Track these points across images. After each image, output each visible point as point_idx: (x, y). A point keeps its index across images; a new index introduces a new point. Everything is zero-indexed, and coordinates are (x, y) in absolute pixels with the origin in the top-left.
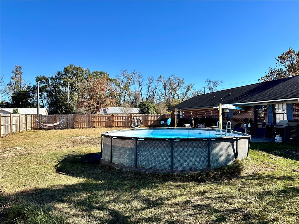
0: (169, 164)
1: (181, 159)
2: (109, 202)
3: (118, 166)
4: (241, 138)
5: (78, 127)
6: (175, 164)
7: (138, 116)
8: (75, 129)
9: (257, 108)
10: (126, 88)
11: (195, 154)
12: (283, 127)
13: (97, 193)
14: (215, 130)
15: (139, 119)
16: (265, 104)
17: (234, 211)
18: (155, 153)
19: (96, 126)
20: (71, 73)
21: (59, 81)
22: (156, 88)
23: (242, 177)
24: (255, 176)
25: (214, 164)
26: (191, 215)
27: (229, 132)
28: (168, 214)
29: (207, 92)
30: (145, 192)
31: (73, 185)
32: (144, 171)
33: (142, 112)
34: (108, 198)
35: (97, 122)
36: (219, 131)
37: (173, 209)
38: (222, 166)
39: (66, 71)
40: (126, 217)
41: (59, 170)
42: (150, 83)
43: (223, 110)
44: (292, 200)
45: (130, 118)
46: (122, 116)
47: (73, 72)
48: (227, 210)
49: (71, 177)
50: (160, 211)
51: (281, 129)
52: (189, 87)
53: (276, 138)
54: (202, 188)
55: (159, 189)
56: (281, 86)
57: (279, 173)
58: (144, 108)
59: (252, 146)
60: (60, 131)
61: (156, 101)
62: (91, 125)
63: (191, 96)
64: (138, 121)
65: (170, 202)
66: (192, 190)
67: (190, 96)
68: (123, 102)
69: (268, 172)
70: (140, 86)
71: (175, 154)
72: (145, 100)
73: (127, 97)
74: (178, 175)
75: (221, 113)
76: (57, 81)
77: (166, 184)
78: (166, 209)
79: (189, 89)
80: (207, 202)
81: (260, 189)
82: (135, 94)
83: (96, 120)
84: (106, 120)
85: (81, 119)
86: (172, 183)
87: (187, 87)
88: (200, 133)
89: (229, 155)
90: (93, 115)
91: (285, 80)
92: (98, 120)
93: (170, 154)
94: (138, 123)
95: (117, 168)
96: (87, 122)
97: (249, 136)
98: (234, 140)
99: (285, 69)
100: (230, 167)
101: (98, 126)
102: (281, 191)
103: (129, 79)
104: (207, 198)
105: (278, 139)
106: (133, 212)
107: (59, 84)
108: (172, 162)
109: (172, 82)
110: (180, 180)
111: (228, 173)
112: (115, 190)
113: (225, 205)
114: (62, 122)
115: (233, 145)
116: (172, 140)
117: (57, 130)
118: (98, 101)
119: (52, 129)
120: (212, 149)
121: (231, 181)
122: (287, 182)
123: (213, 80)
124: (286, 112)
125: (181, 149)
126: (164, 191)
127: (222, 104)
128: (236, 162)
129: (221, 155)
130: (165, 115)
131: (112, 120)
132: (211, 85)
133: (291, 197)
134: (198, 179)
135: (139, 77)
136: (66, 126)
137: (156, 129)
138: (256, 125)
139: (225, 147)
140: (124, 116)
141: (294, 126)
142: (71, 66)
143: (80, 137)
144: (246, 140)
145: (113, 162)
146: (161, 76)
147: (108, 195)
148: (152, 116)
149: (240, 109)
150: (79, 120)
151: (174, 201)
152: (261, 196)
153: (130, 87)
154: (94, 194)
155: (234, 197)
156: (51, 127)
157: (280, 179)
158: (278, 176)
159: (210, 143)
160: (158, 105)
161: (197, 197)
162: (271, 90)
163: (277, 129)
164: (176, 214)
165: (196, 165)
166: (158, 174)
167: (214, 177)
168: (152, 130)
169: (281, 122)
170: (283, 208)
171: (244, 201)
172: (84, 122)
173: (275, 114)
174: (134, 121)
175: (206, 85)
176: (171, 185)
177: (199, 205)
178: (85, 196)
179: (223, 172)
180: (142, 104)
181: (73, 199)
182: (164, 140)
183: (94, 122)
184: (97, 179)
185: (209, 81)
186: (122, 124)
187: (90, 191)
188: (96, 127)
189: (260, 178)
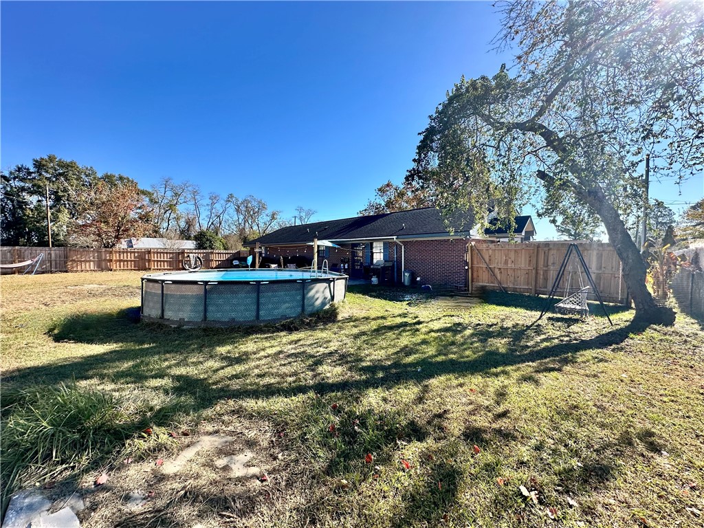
0: (254, 314)
1: (270, 306)
2: (169, 367)
3: (173, 322)
4: (338, 279)
5: (75, 269)
6: (262, 313)
7: (195, 253)
8: (70, 274)
9: (355, 245)
10: (171, 207)
11: (287, 298)
12: (379, 267)
13: (147, 359)
14: (310, 272)
15: (198, 258)
16: (363, 242)
17: (331, 354)
18: (235, 301)
19: (115, 268)
20: (50, 171)
21: (22, 184)
22: (224, 212)
23: (339, 321)
24: (350, 319)
25: (309, 309)
26: (284, 365)
27: (325, 272)
28: (257, 368)
29: (298, 223)
30: (222, 350)
31: (97, 355)
32: (218, 326)
33: (200, 246)
34: (167, 363)
35: (116, 261)
36: (314, 272)
37: (263, 362)
38: (317, 311)
39: (39, 166)
40: (201, 380)
41: (58, 339)
42: (213, 204)
43: (318, 246)
44: (383, 337)
45: (180, 256)
46: (167, 253)
47: (56, 171)
48: (324, 354)
49: (90, 345)
50: (247, 367)
51: (378, 269)
52: (273, 215)
53: (372, 279)
54: (294, 336)
55: (242, 344)
56: (379, 222)
57: (373, 314)
58: (202, 241)
59: (350, 289)
60: (32, 277)
61: (224, 231)
62: (103, 266)
63: (277, 228)
64: (196, 261)
65: (258, 356)
66: (284, 340)
67: (275, 227)
68: (165, 230)
69: (363, 314)
70: (197, 207)
71: (262, 300)
72: (204, 228)
73: (173, 223)
74: (265, 326)
75: (316, 250)
76: (18, 183)
77: (251, 337)
78: (254, 363)
79: (273, 218)
80: (302, 350)
81: (355, 331)
82: (187, 218)
83: (114, 258)
84: (135, 257)
85: (82, 256)
86: (259, 336)
87: (270, 214)
88: (291, 276)
89: (325, 298)
90: (107, 249)
91: (384, 215)
92: (118, 258)
93: (255, 301)
94: (195, 264)
95: (173, 326)
96: (96, 262)
97: (347, 276)
98: (331, 281)
99: (383, 204)
100: (327, 312)
101: (118, 268)
102: (375, 330)
103: (176, 194)
104: (301, 345)
105: (375, 280)
106: (210, 373)
107: (23, 189)
108: (258, 310)
109: (249, 205)
110: (268, 332)
111: (324, 318)
112: (176, 352)
113: (322, 350)
114: (37, 262)
115: (329, 286)
116: (258, 282)
117: (27, 275)
118: (118, 226)
119: (14, 273)
120: (308, 293)
121: (327, 327)
122: (380, 321)
123: (306, 208)
124: (382, 251)
125: (270, 294)
126: (249, 345)
127: (318, 240)
128: (332, 306)
129: (318, 298)
130: (239, 253)
131: (147, 258)
132: (303, 214)
133: (383, 334)
134: (290, 328)
135: (195, 193)
136: (49, 269)
137: (230, 271)
138: (353, 266)
139: (322, 289)
140: (170, 253)
141: (389, 267)
142: (51, 159)
143: (86, 285)
144: (344, 281)
145: (165, 317)
146: (231, 195)
147: (166, 360)
148: (218, 253)
149: (337, 246)
150: (77, 258)
151: (262, 353)
152: (356, 337)
153: (178, 207)
154: (142, 362)
155: (330, 341)
156: (9, 270)
157: (374, 319)
158: (372, 317)
159: (305, 285)
160: (226, 237)
161: (291, 346)
162: (369, 226)
163: (373, 269)
164: (267, 366)
165: (288, 312)
166: (239, 328)
167: (308, 324)
168: (224, 273)
169: (378, 261)
170: (376, 344)
171: (340, 343)
172: (90, 261)
173: (372, 253)
174: (190, 261)
175: (296, 214)
176: (257, 338)
177: (293, 354)
178: (126, 365)
179: (319, 317)
180: (201, 234)
181: (105, 371)
182: (247, 283)
183: (111, 261)
184: (142, 343)
185: (300, 210)
186: (166, 266)
187: (133, 359)
188: (115, 270)
189: (356, 320)
